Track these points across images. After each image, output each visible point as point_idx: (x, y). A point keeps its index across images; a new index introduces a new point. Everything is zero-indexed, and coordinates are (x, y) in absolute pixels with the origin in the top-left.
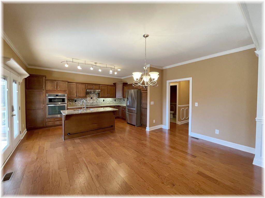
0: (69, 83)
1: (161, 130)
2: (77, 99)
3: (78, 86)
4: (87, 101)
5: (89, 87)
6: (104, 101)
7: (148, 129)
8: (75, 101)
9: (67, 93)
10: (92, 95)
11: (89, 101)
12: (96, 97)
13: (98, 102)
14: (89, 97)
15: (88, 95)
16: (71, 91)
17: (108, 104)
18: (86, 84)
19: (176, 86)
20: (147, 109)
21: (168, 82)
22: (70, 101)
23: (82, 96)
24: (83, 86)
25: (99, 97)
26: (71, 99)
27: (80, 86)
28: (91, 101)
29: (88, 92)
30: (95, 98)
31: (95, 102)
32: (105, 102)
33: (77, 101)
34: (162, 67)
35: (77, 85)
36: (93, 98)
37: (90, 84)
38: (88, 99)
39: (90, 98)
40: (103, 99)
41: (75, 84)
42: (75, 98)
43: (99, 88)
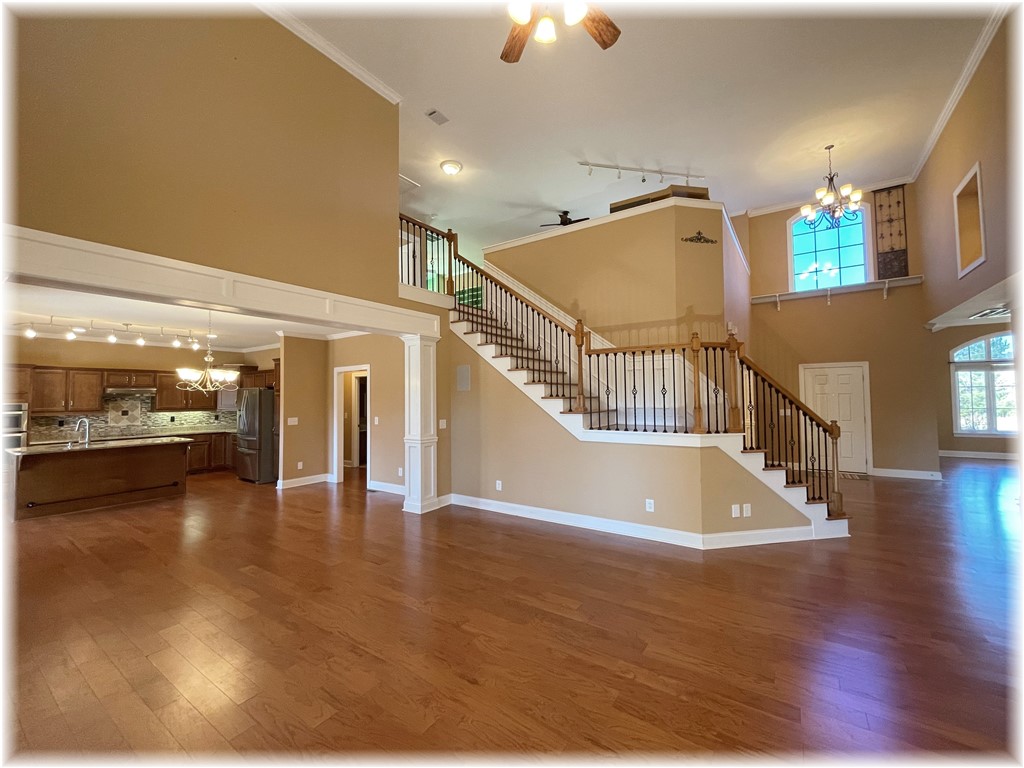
0: (38, 370)
1: (323, 487)
2: (69, 416)
3: (74, 377)
4: (107, 422)
5: (113, 379)
6: (173, 419)
7: (280, 485)
8: (61, 424)
9: (30, 399)
10: (126, 405)
11: (114, 421)
12: (144, 410)
13: (151, 424)
14: (116, 409)
15: (111, 405)
16: (46, 392)
17: (187, 429)
18: (102, 370)
19: (366, 378)
20: (278, 435)
21: (337, 370)
22: (41, 425)
23: (85, 407)
24: (94, 379)
25: (153, 409)
26: (42, 418)
27: (80, 378)
28: (124, 422)
29: (110, 395)
30: (137, 412)
31: (139, 423)
32: (176, 422)
33: (68, 423)
34: (324, 336)
35: (67, 375)
36: (130, 413)
37: (120, 370)
38: (112, 415)
39: (120, 413)
40: (169, 414)
41: (61, 371)
42: (60, 415)
43: (155, 380)
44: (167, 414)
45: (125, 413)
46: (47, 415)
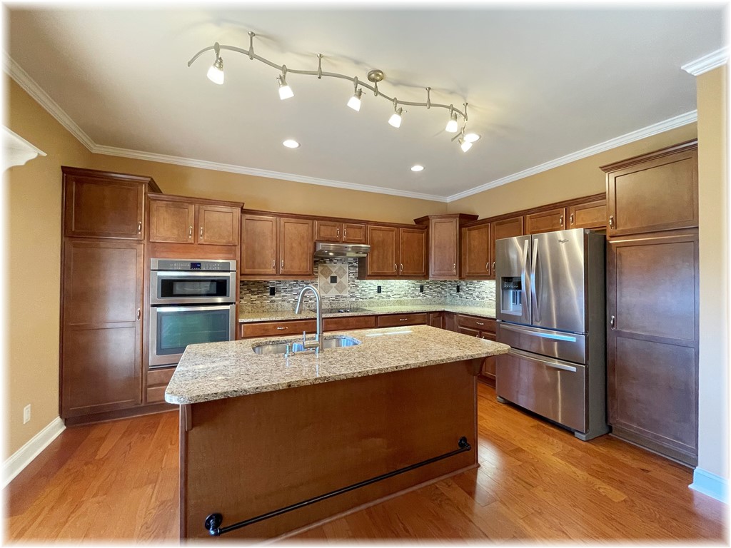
0: (247, 216)
2: (280, 282)
3: (284, 226)
5: (326, 232)
6: (379, 290)
8: (273, 292)
9: (238, 255)
10: (334, 269)
11: (323, 291)
12: (351, 276)
13: (358, 295)
14: (324, 274)
15: (320, 268)
16: (257, 248)
18: (313, 217)
22: (252, 292)
23: (296, 270)
24: (305, 230)
25: (362, 275)
26: (254, 282)
27: (291, 228)
28: (333, 292)
29: (321, 253)
30: (345, 279)
31: (347, 294)
32: (383, 294)
33: (280, 292)
35: (278, 223)
36: (338, 279)
37: (331, 219)
38: (322, 281)
39: (329, 280)
40: (377, 283)
41: (270, 218)
42: (272, 280)
43: (365, 236)
44: (374, 282)
45: (334, 280)
46: (258, 279)
